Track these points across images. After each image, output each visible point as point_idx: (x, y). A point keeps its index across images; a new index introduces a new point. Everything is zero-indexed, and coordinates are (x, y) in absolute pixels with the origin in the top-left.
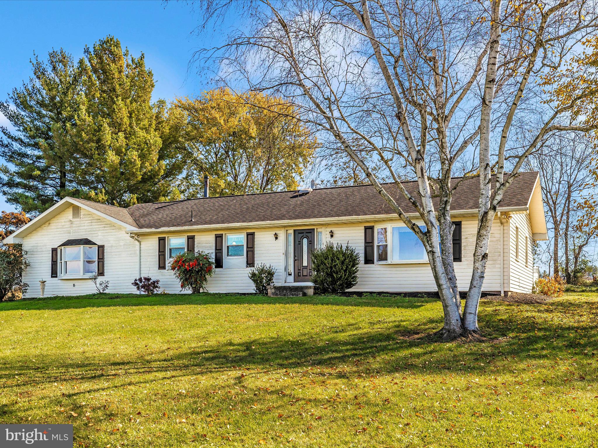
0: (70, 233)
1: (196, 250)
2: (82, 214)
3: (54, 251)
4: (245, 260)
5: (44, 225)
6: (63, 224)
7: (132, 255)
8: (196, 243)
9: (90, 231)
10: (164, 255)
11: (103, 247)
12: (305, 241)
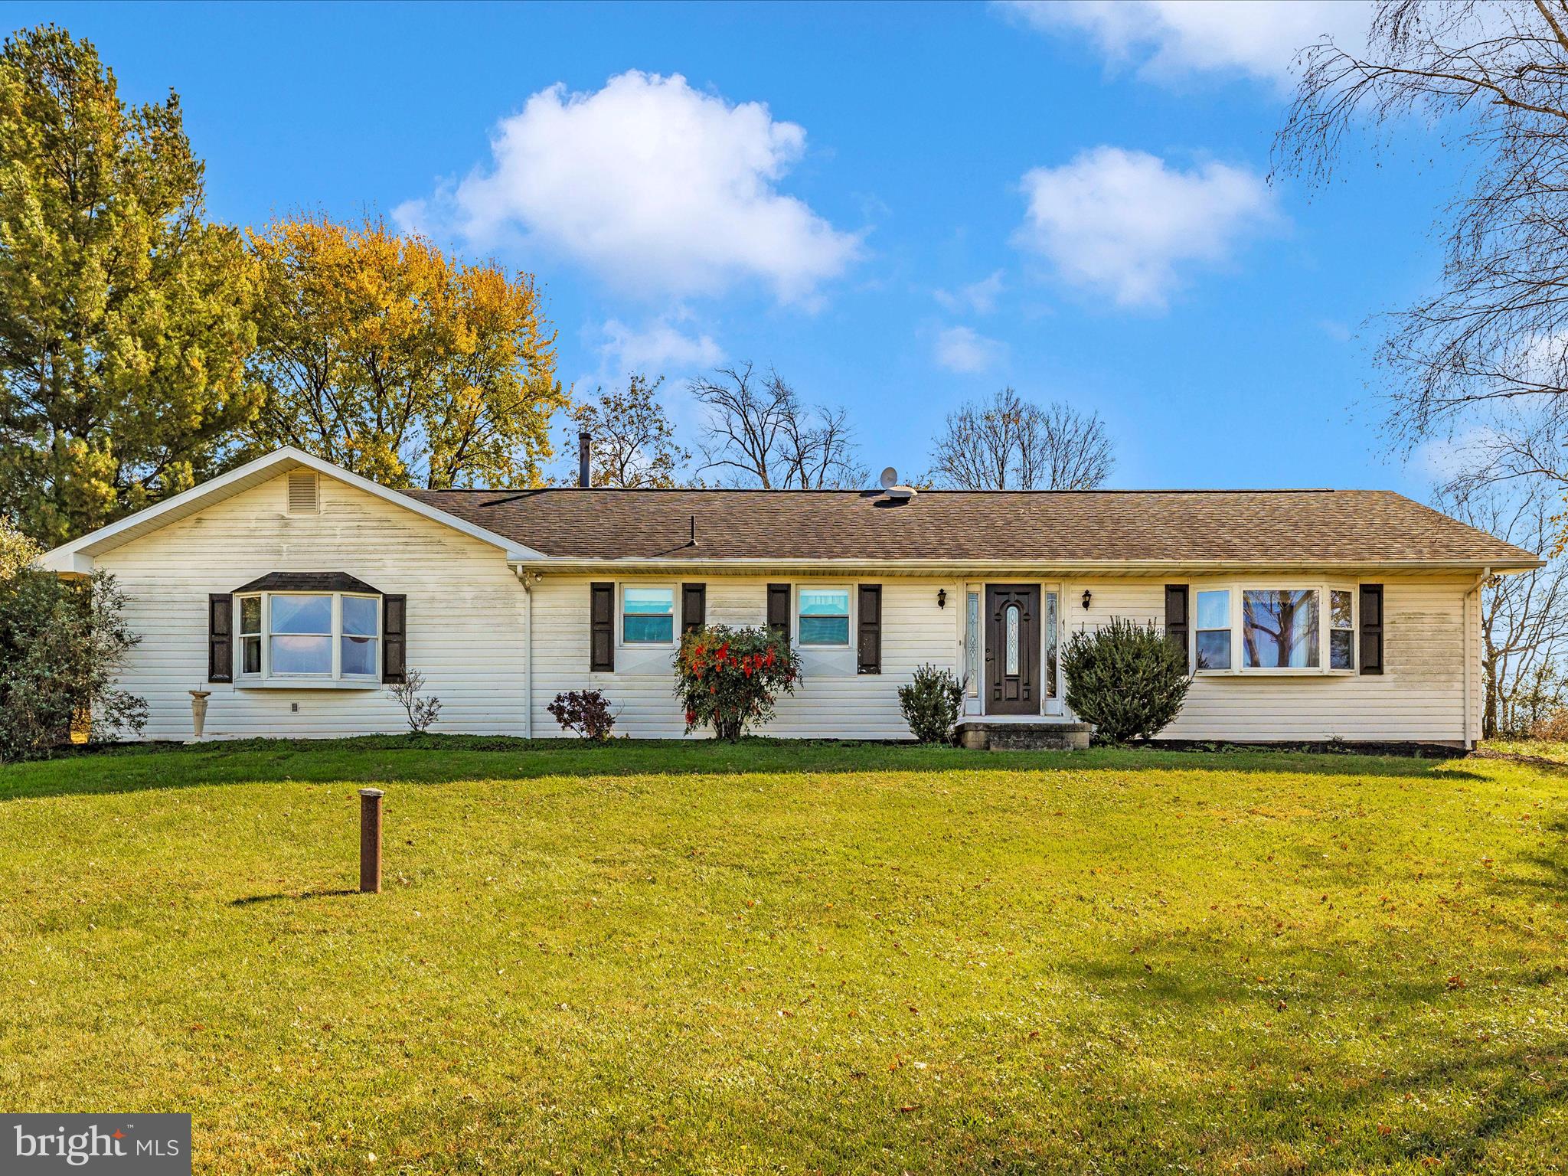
0: (279, 553)
1: (711, 623)
2: (322, 499)
3: (219, 603)
4: (855, 655)
5: (178, 524)
6: (253, 525)
7: (502, 629)
8: (708, 604)
9: (354, 552)
10: (610, 633)
11: (401, 599)
12: (1012, 614)
